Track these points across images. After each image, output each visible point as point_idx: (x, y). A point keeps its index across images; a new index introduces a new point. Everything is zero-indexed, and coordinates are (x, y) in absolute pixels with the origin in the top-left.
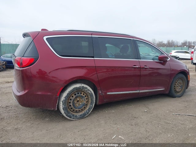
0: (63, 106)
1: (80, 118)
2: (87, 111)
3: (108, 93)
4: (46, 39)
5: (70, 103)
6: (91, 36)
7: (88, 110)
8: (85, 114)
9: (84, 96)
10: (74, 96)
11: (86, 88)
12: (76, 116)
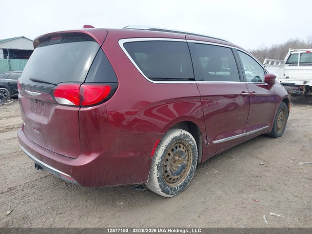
0: (159, 174)
1: (180, 191)
2: (188, 177)
3: (214, 142)
4: (124, 44)
5: (166, 166)
6: (185, 41)
7: (189, 175)
8: (185, 184)
9: (184, 150)
10: (171, 153)
11: (188, 137)
12: (175, 190)
